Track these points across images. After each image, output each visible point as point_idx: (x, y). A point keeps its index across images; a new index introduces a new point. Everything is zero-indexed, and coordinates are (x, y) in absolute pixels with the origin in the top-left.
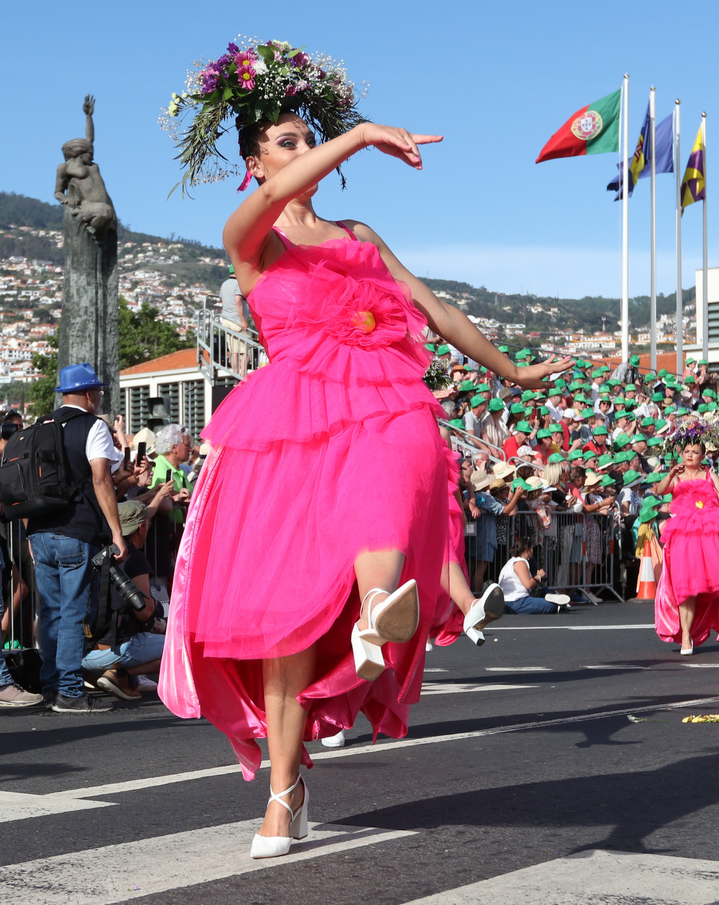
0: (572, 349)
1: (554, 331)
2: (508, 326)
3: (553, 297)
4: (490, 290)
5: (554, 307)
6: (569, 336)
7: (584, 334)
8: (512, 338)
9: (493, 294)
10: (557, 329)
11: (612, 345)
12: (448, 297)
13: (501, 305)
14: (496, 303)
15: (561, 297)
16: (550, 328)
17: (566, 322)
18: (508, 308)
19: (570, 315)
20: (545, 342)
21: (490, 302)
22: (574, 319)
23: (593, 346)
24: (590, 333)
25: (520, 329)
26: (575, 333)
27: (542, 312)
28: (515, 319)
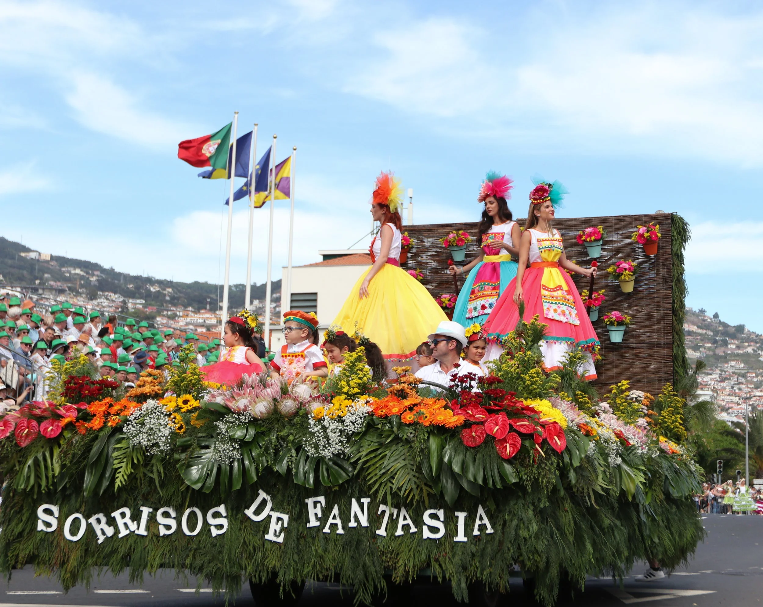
0: (181, 323)
1: (168, 307)
2: (131, 301)
3: (169, 280)
4: (117, 270)
5: (169, 287)
6: (179, 312)
7: (192, 312)
8: (133, 310)
9: (120, 274)
10: (170, 306)
11: (214, 321)
12: (82, 273)
13: (126, 283)
14: (122, 281)
15: (175, 280)
16: (165, 305)
17: (178, 300)
18: (131, 286)
19: (181, 295)
20: (160, 315)
21: (117, 280)
22: (185, 298)
23: (199, 321)
24: (197, 311)
25: (140, 304)
26: (184, 310)
27: (159, 291)
28: (137, 295)
